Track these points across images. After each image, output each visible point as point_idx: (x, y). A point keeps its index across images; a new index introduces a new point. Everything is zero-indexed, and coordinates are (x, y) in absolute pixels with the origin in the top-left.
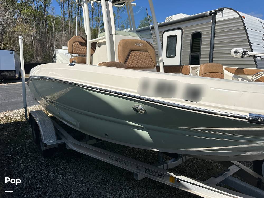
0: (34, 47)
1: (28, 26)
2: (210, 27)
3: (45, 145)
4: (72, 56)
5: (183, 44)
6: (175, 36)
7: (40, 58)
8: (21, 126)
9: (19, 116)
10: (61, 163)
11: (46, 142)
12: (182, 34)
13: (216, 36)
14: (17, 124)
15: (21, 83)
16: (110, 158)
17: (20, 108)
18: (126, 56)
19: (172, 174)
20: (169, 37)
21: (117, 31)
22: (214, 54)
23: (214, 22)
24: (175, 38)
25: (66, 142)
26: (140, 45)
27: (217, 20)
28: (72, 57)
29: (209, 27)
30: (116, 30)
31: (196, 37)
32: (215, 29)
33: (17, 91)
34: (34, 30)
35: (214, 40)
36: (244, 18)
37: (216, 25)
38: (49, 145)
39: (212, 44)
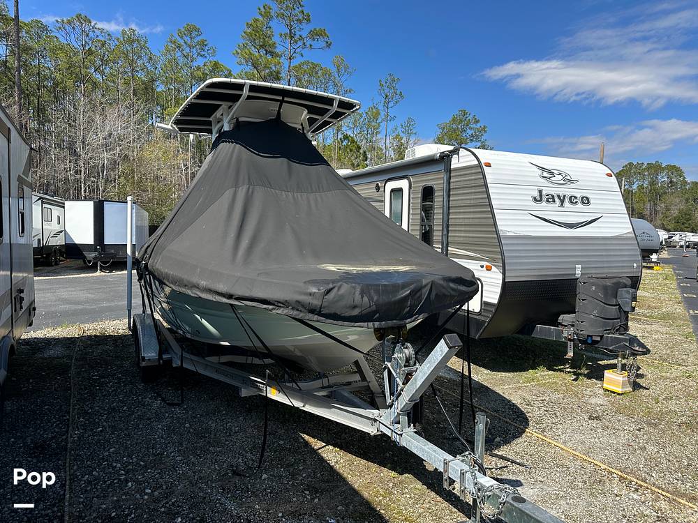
2: (442, 177)
3: (144, 358)
5: (411, 205)
6: (400, 190)
8: (122, 343)
11: (145, 355)
12: (410, 187)
13: (453, 194)
14: (116, 340)
20: (393, 191)
22: (451, 225)
23: (449, 170)
24: (401, 193)
25: (173, 356)
27: (453, 167)
29: (440, 179)
31: (428, 193)
32: (449, 183)
35: (449, 201)
36: (488, 165)
37: (452, 175)
38: (149, 360)
39: (445, 208)
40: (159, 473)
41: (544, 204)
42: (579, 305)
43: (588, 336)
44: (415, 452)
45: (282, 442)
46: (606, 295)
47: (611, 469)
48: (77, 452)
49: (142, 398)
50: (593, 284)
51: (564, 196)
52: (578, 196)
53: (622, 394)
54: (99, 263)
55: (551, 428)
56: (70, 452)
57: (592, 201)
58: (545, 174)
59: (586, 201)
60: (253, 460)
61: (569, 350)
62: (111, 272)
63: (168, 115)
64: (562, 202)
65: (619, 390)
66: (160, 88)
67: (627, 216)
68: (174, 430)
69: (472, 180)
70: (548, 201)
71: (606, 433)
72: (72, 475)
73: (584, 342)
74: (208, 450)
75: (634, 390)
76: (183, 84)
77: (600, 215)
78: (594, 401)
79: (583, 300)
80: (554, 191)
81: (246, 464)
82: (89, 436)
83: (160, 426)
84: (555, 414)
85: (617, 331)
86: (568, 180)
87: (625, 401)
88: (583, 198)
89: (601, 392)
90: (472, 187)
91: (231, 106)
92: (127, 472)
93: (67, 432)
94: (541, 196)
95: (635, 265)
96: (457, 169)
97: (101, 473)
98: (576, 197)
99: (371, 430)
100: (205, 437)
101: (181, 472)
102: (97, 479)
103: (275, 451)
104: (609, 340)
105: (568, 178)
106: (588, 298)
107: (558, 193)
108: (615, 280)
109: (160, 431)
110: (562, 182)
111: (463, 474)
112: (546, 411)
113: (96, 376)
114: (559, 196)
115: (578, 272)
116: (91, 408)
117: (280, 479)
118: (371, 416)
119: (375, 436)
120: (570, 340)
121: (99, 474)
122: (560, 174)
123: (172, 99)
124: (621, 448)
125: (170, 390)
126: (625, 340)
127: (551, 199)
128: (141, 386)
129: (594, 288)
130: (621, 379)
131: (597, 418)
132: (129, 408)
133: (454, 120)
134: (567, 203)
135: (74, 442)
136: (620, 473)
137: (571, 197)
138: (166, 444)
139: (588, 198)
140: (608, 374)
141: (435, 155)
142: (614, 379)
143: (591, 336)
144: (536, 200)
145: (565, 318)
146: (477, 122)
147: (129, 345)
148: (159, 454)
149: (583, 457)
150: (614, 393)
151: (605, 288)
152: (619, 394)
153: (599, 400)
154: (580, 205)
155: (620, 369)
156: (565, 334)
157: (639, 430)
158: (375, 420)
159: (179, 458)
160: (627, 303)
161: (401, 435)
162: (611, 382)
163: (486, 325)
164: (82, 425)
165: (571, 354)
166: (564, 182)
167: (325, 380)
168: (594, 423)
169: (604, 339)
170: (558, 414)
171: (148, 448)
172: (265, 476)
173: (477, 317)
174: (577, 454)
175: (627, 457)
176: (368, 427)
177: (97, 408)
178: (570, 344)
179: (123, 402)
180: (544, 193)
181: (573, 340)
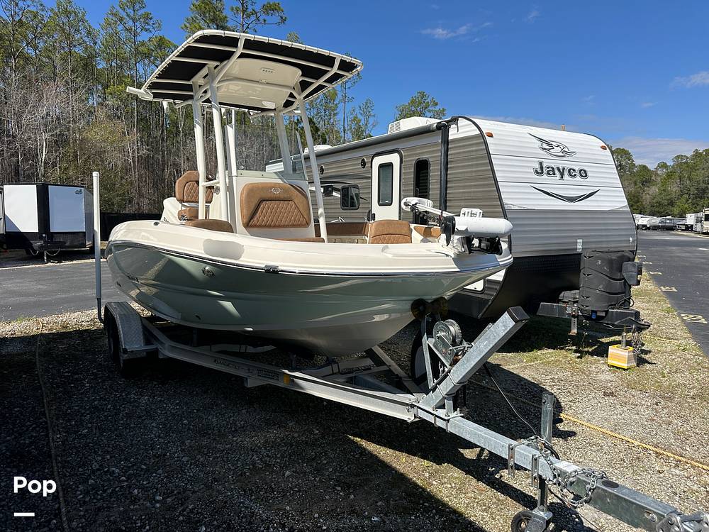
0: (134, 175)
1: (121, 125)
2: (439, 150)
3: (125, 351)
4: (183, 205)
5: (403, 181)
6: (390, 165)
7: (146, 201)
8: (89, 336)
9: (88, 321)
10: (150, 385)
11: (127, 347)
12: (401, 161)
13: (451, 168)
14: (82, 335)
15: (94, 260)
16: (215, 361)
17: (90, 308)
18: (252, 208)
19: (287, 372)
20: (381, 166)
21: (240, 171)
22: (450, 200)
23: (446, 141)
24: (391, 167)
25: (160, 347)
26: (278, 192)
27: (450, 138)
28: (183, 208)
29: (436, 151)
30: (238, 169)
31: (422, 168)
32: (447, 155)
33: (87, 278)
34: (135, 136)
35: (447, 175)
36: (490, 135)
37: (449, 146)
38: (132, 352)
39: (442, 182)
40: (166, 477)
41: (545, 176)
42: (583, 280)
43: (593, 311)
44: (469, 439)
45: (296, 435)
46: (611, 268)
47: (644, 445)
48: (64, 458)
49: (126, 395)
50: (599, 258)
51: (564, 169)
52: (577, 168)
53: (627, 370)
54: (45, 253)
55: (571, 407)
56: (56, 459)
57: (589, 174)
58: (545, 146)
59: (584, 174)
60: (268, 456)
61: (572, 327)
62: (60, 261)
63: (111, 94)
64: (562, 175)
65: (625, 366)
66: (101, 65)
67: (622, 189)
68: (171, 428)
69: (472, 151)
70: (548, 174)
71: (625, 409)
72: (64, 485)
73: (588, 318)
74: (216, 448)
75: (638, 365)
76: (126, 60)
77: (598, 188)
78: (602, 377)
79: (588, 275)
80: (555, 163)
81: (262, 461)
82: (74, 439)
83: (154, 424)
84: (569, 392)
85: (621, 305)
86: (566, 153)
87: (631, 376)
88: (581, 171)
89: (606, 368)
90: (473, 158)
91: (217, 66)
92: (128, 478)
93: (47, 436)
94: (542, 168)
95: (631, 239)
96: (455, 141)
97: (98, 481)
98: (574, 170)
99: (408, 417)
100: (207, 433)
101: (191, 474)
102: (94, 487)
103: (291, 446)
104: (614, 314)
105: (566, 150)
106: (594, 273)
107: (558, 165)
108: (620, 254)
109: (156, 429)
110: (561, 154)
111: (535, 460)
112: (559, 389)
113: (68, 372)
114: (558, 169)
115: (580, 247)
116: (69, 408)
117: (304, 476)
118: (407, 402)
119: (413, 423)
120: (574, 316)
121: (96, 482)
122: (559, 146)
123: (114, 77)
124: (646, 423)
125: (155, 385)
126: (631, 314)
127: (551, 172)
128: (122, 382)
129: (600, 262)
130: (627, 354)
131: (612, 394)
132: (114, 406)
133: (413, 102)
134: (566, 176)
135: (57, 447)
136: (654, 449)
137: (570, 170)
138: (166, 444)
139: (585, 171)
140: (612, 349)
141: (430, 125)
142: (619, 355)
143: (596, 312)
144: (538, 173)
145: (567, 295)
146: (436, 104)
147: (99, 338)
148: (160, 455)
149: (613, 434)
150: (619, 368)
151: (611, 262)
152: (624, 370)
153: (607, 376)
154: (578, 178)
155: (624, 344)
156: (569, 311)
157: (657, 404)
158: (412, 406)
159: (185, 459)
160: (631, 276)
161: (448, 421)
162: (617, 357)
163: (490, 303)
164: (63, 428)
165: (574, 331)
166: (562, 154)
167: (335, 366)
168: (611, 399)
169: (609, 314)
170: (572, 392)
171: (146, 450)
172: (288, 473)
173: (480, 296)
174: (604, 430)
175: (654, 433)
176: (403, 413)
177: (76, 408)
178: (575, 321)
179: (105, 400)
180: (544, 165)
181: (577, 317)
